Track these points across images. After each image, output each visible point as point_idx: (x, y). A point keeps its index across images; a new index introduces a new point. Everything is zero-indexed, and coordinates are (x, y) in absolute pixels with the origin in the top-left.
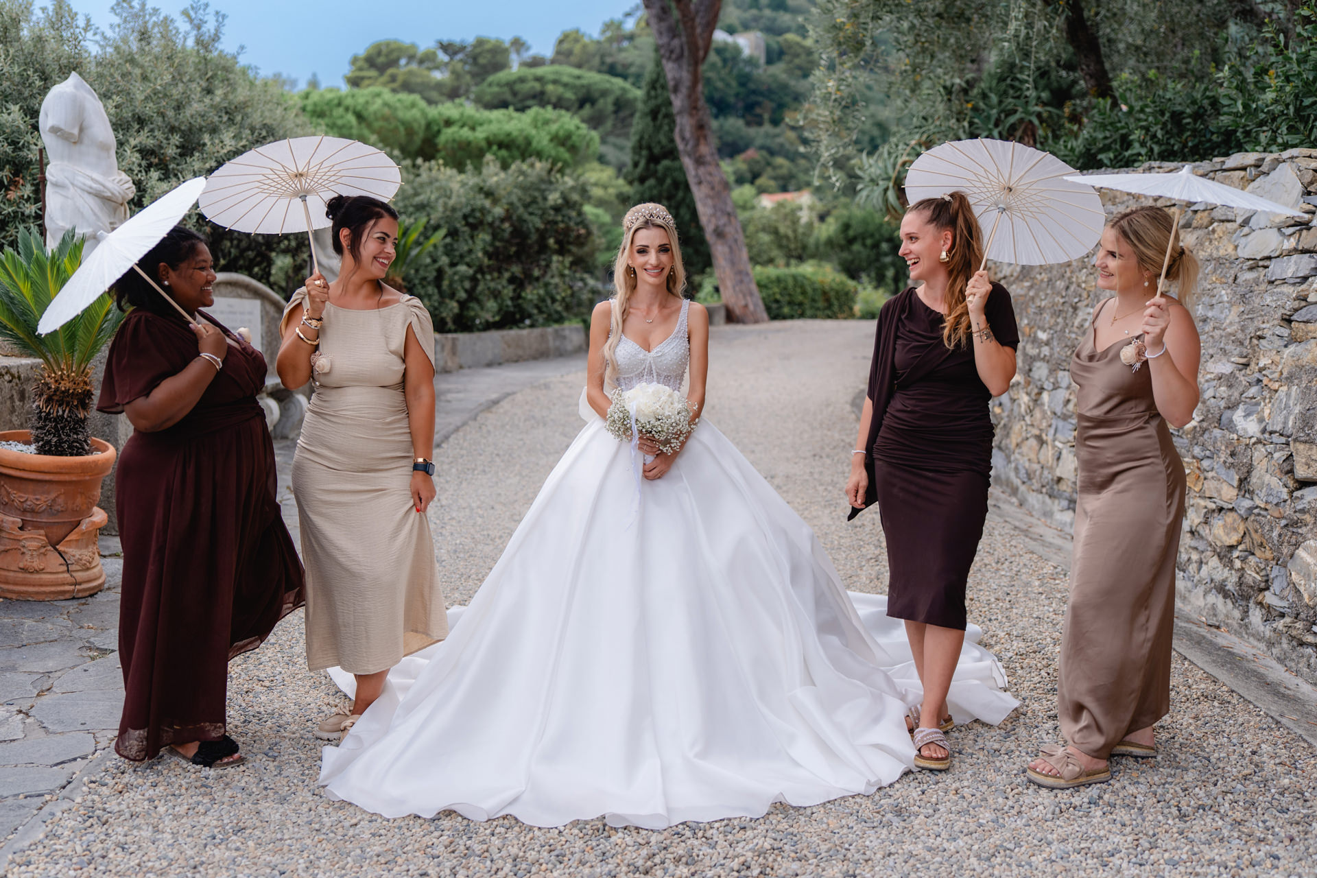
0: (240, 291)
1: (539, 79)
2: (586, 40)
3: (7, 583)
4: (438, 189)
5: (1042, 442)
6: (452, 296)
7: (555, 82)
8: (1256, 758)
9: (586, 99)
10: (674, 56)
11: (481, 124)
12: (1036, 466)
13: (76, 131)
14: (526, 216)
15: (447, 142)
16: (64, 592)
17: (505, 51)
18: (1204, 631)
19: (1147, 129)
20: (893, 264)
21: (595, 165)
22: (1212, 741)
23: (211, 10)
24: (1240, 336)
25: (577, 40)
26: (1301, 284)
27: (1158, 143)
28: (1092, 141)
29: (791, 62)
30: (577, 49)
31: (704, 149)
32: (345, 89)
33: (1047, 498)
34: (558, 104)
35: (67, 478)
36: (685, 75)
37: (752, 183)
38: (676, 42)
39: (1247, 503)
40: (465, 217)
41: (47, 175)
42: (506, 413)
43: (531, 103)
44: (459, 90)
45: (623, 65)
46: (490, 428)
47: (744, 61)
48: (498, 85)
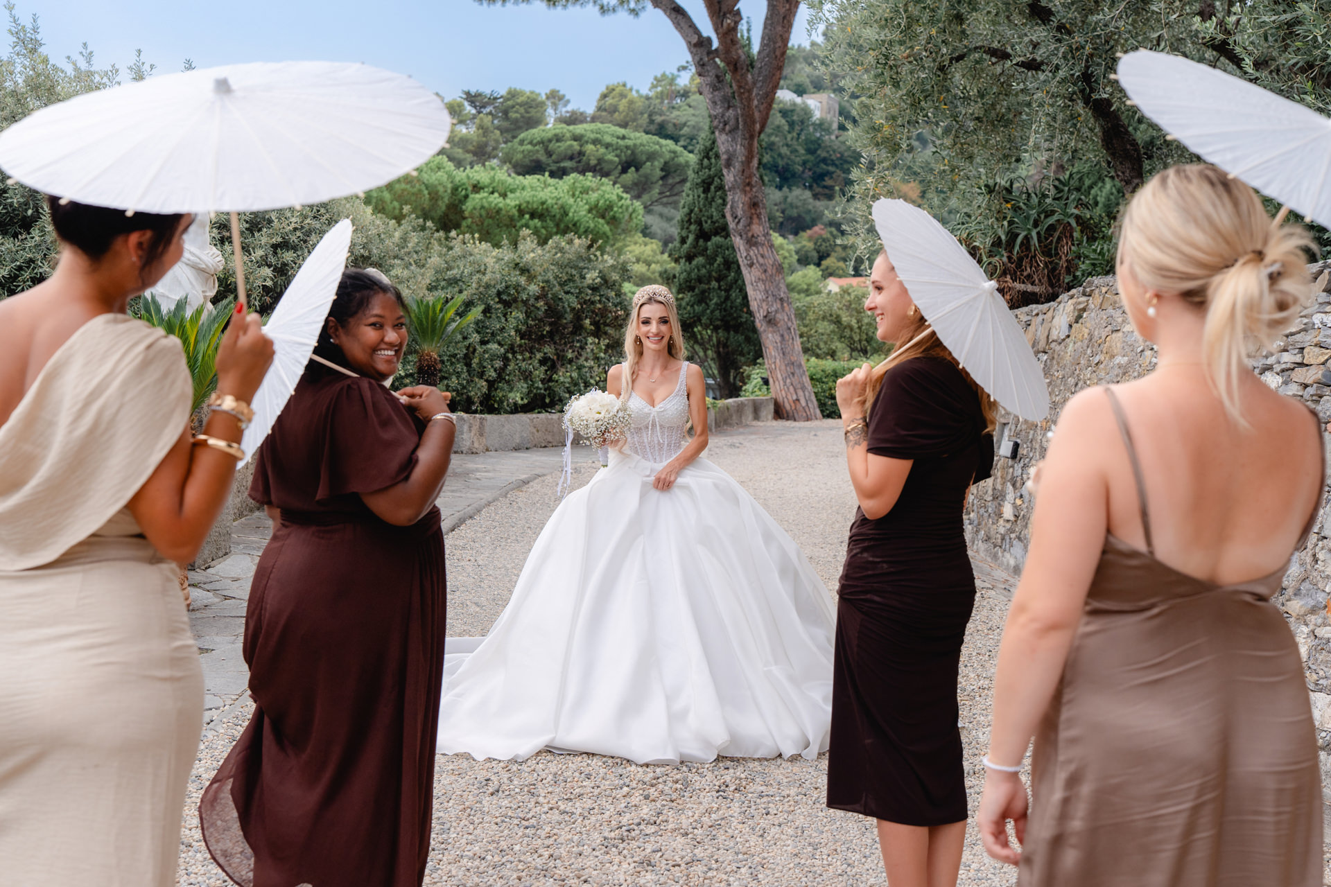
1: (576, 138)
2: (634, 94)
4: (471, 264)
6: (481, 375)
7: (595, 142)
9: (631, 162)
10: (728, 128)
11: (512, 191)
14: (562, 295)
15: (474, 208)
17: (541, 105)
21: (639, 237)
25: (622, 96)
30: (623, 105)
31: (757, 229)
34: (600, 169)
36: (740, 150)
37: (818, 265)
38: (731, 112)
40: (499, 294)
42: (536, 492)
43: (567, 164)
44: (489, 149)
45: (675, 125)
46: (520, 504)
47: (814, 124)
48: (531, 143)
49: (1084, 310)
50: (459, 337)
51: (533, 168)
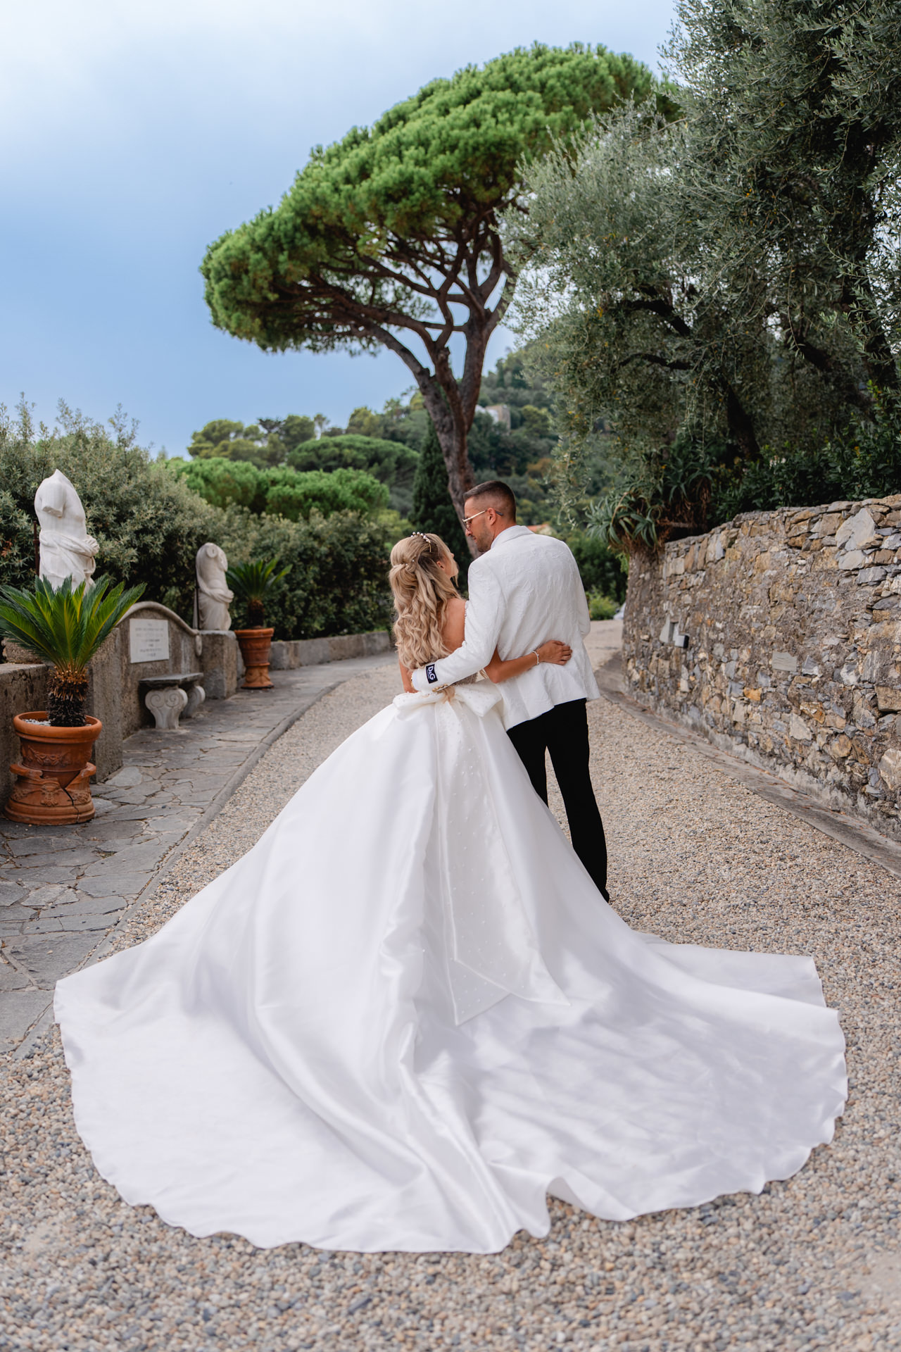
0: (155, 614)
1: (337, 445)
2: (373, 414)
3: (33, 814)
4: (279, 535)
5: (722, 698)
6: (292, 613)
7: (350, 447)
8: (853, 879)
9: (374, 459)
10: (445, 430)
11: (299, 483)
12: (720, 715)
13: (61, 510)
14: (343, 552)
15: (273, 497)
16: (71, 819)
17: (311, 424)
18: (829, 814)
19: (783, 483)
20: (615, 578)
21: (386, 510)
22: (827, 871)
23: (129, 418)
24: (842, 620)
25: (366, 415)
26: (878, 585)
27: (792, 492)
28: (748, 491)
29: (531, 426)
30: (366, 421)
32: (188, 459)
33: (728, 737)
34: (356, 465)
35: (73, 741)
36: (455, 444)
38: (447, 419)
39: (852, 729)
40: (300, 555)
41: (41, 539)
42: (341, 695)
43: (332, 463)
44: (278, 456)
45: (402, 433)
46: (332, 706)
47: (495, 426)
48: (306, 450)
49: (735, 538)
50: (274, 587)
51: (309, 467)
